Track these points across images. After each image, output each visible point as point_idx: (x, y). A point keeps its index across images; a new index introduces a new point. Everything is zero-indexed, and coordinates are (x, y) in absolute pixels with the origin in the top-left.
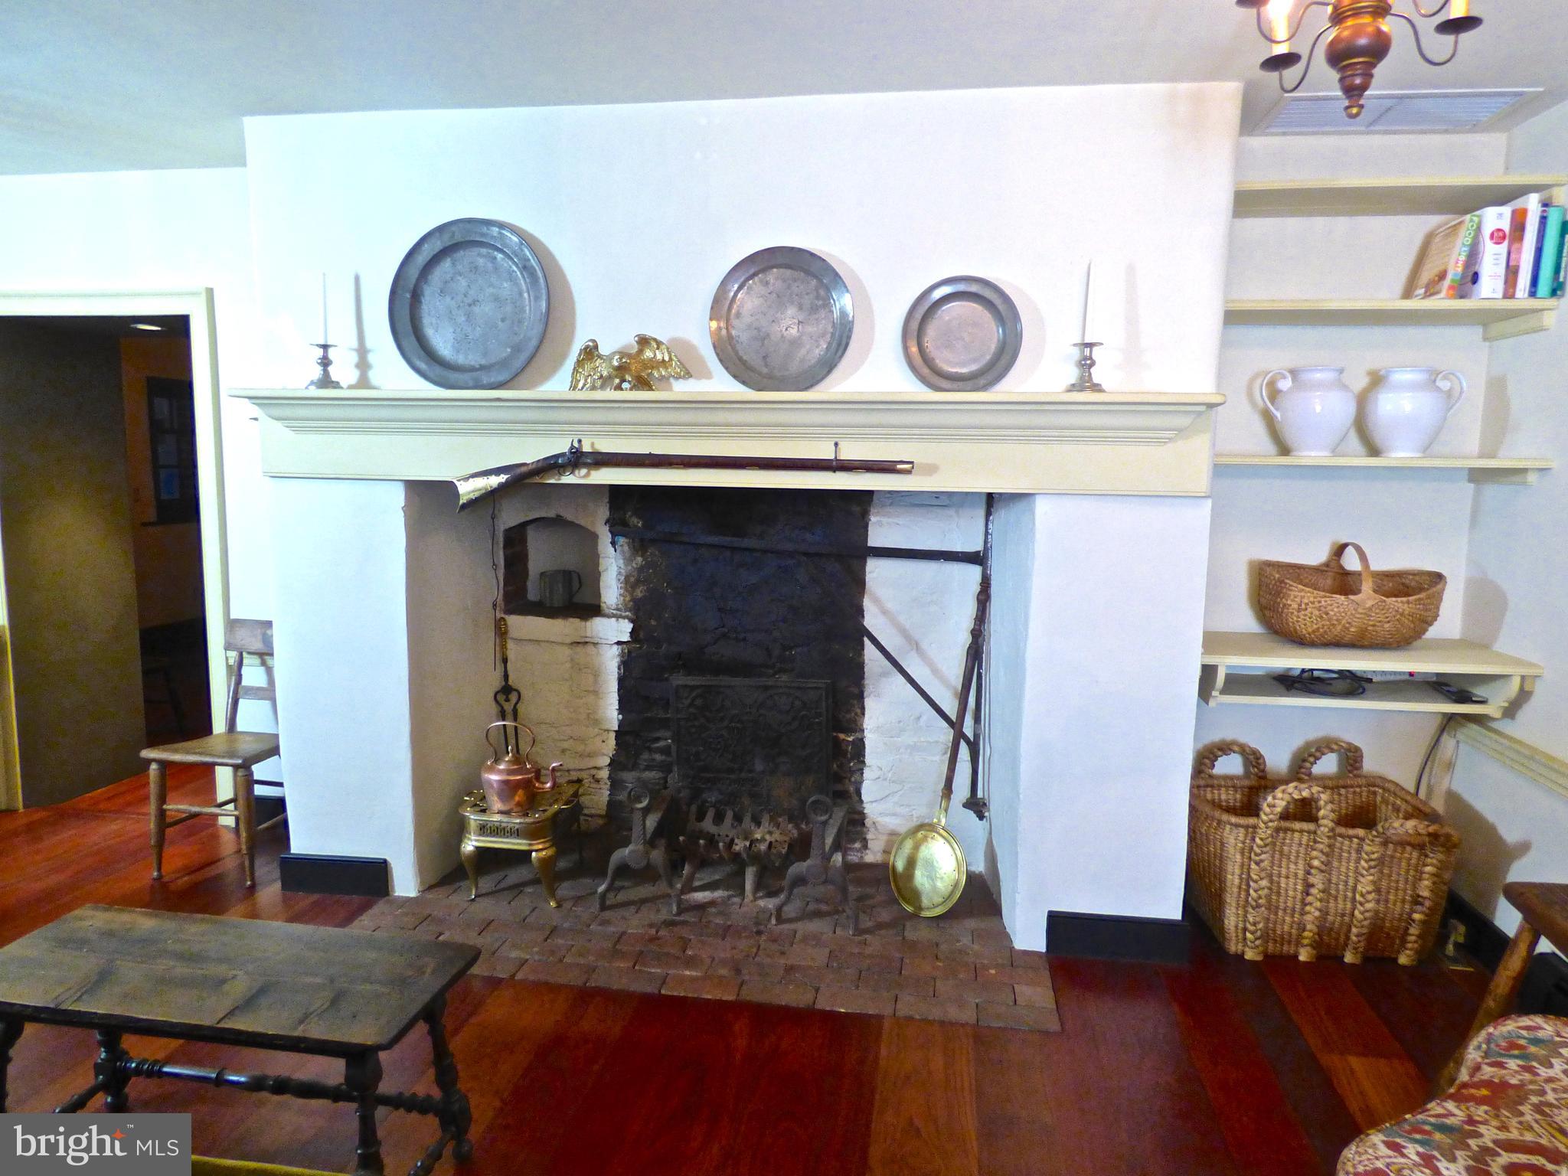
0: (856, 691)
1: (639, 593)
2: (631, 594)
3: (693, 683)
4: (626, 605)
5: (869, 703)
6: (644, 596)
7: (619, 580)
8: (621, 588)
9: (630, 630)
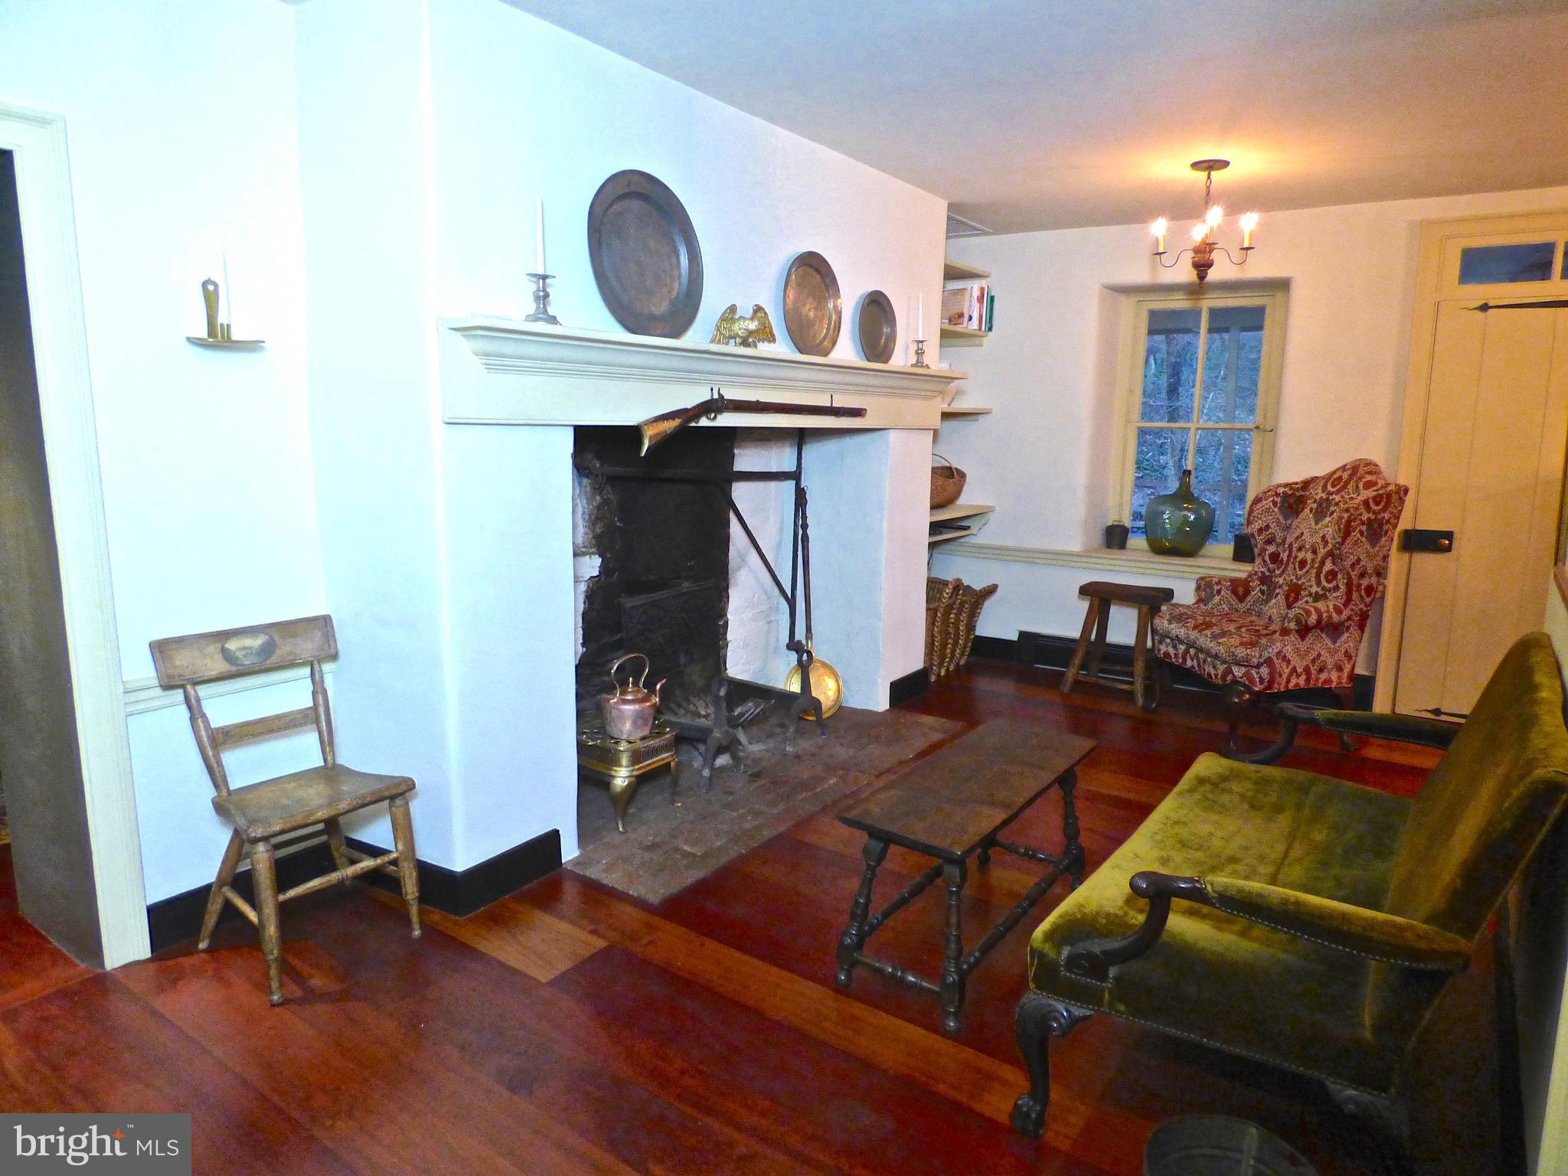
0: (725, 585)
1: (598, 531)
2: (593, 531)
3: (639, 603)
4: (590, 543)
5: (731, 592)
6: (602, 532)
7: (584, 519)
8: (586, 526)
9: (599, 565)
